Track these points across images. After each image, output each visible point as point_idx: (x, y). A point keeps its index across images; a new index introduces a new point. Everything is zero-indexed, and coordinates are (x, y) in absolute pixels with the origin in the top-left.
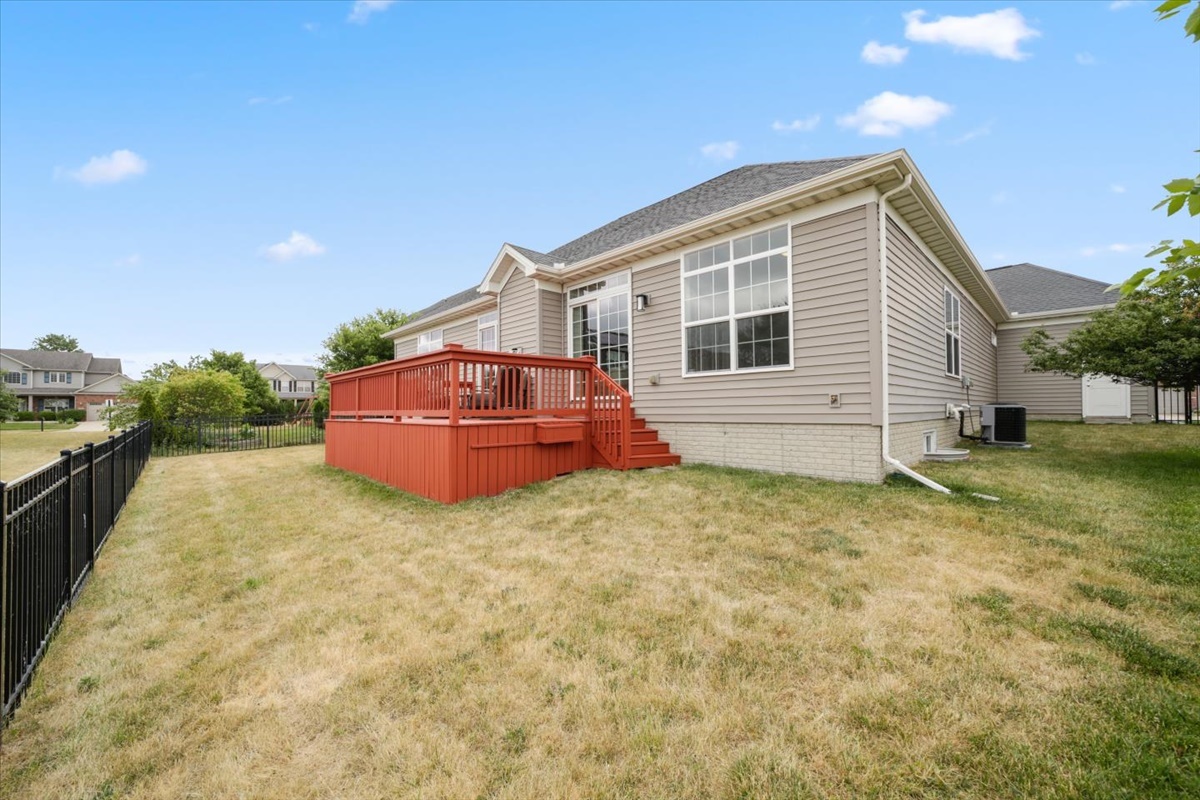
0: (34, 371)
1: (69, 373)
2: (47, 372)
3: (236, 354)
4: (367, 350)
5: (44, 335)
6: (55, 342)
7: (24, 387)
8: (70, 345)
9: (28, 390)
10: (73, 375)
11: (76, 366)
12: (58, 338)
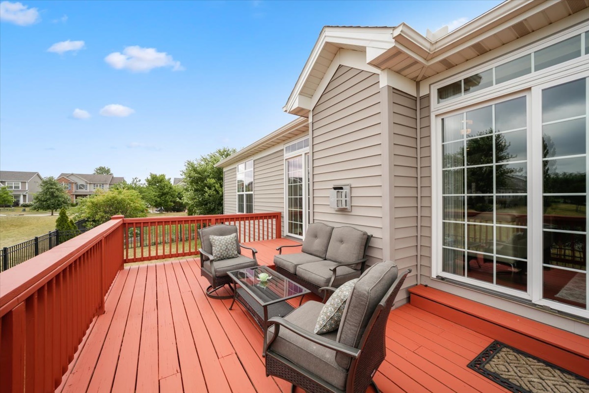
0: (90, 184)
1: (103, 184)
2: (94, 184)
3: (162, 175)
4: (209, 176)
5: (98, 167)
6: (102, 171)
7: (86, 191)
8: (108, 171)
9: (87, 192)
10: (104, 185)
11: (105, 181)
12: (103, 168)
